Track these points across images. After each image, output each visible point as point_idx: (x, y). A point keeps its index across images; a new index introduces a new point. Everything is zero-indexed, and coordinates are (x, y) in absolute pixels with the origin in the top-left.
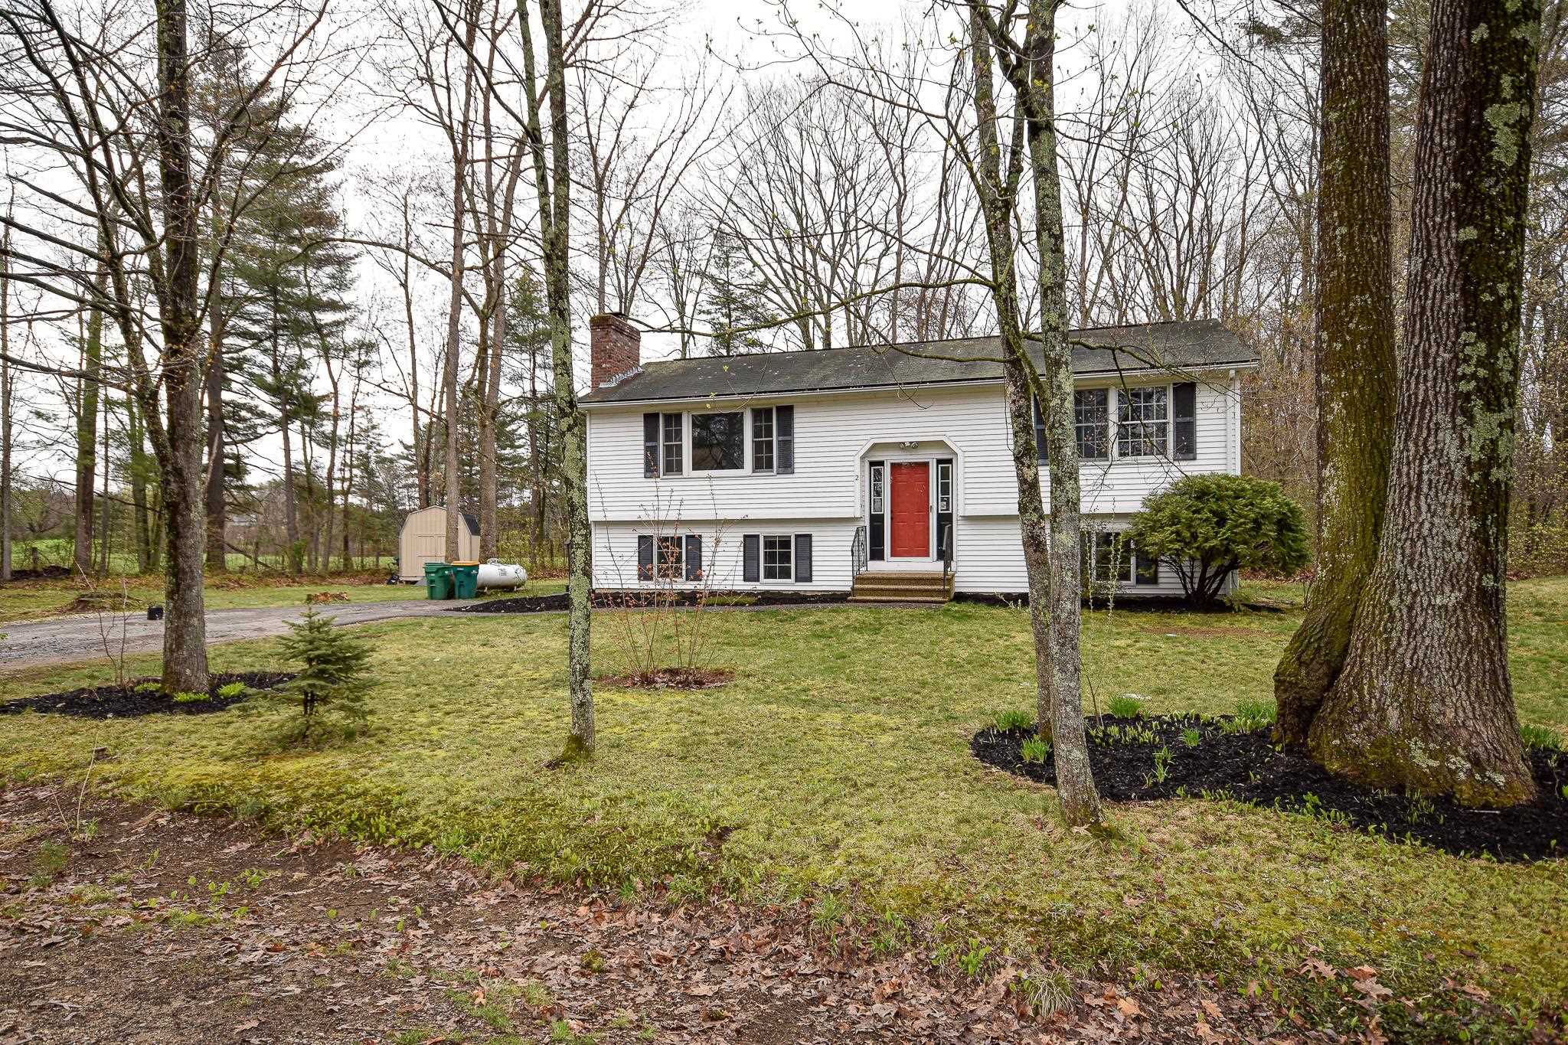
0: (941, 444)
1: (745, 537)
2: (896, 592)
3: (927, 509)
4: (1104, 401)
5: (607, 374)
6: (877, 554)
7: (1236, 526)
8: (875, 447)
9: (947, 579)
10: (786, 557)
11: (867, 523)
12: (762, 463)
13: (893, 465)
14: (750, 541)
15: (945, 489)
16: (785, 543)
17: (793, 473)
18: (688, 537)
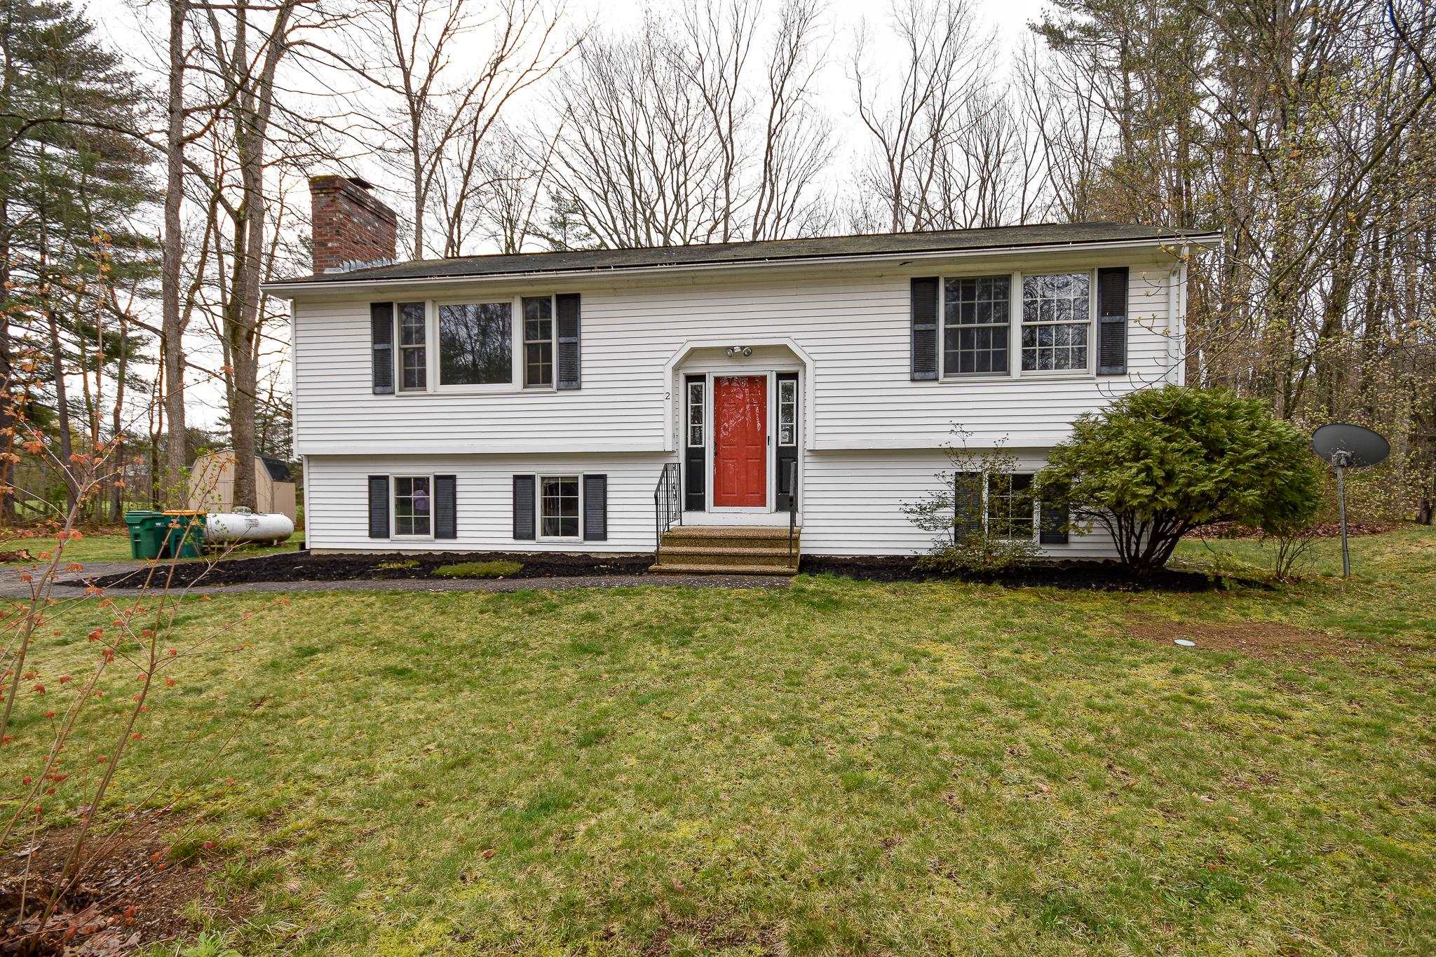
0: (784, 351)
1: (516, 478)
2: (720, 558)
3: (763, 439)
4: (1005, 292)
5: (337, 256)
6: (695, 503)
7: (1240, 461)
8: (693, 354)
9: (792, 539)
10: (571, 506)
11: (682, 459)
12: (537, 376)
13: (718, 380)
14: (522, 484)
15: (788, 412)
16: (569, 487)
17: (579, 389)
18: (438, 478)
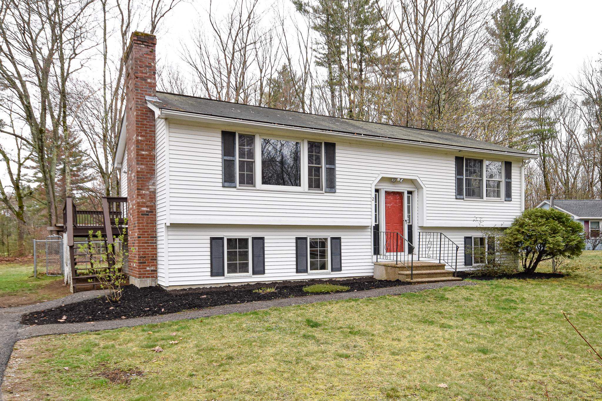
1: (297, 238)
3: (402, 221)
4: (480, 166)
8: (381, 179)
10: (323, 254)
12: (315, 184)
13: (386, 193)
15: (409, 210)
16: (323, 243)
17: (335, 192)
18: (254, 239)
